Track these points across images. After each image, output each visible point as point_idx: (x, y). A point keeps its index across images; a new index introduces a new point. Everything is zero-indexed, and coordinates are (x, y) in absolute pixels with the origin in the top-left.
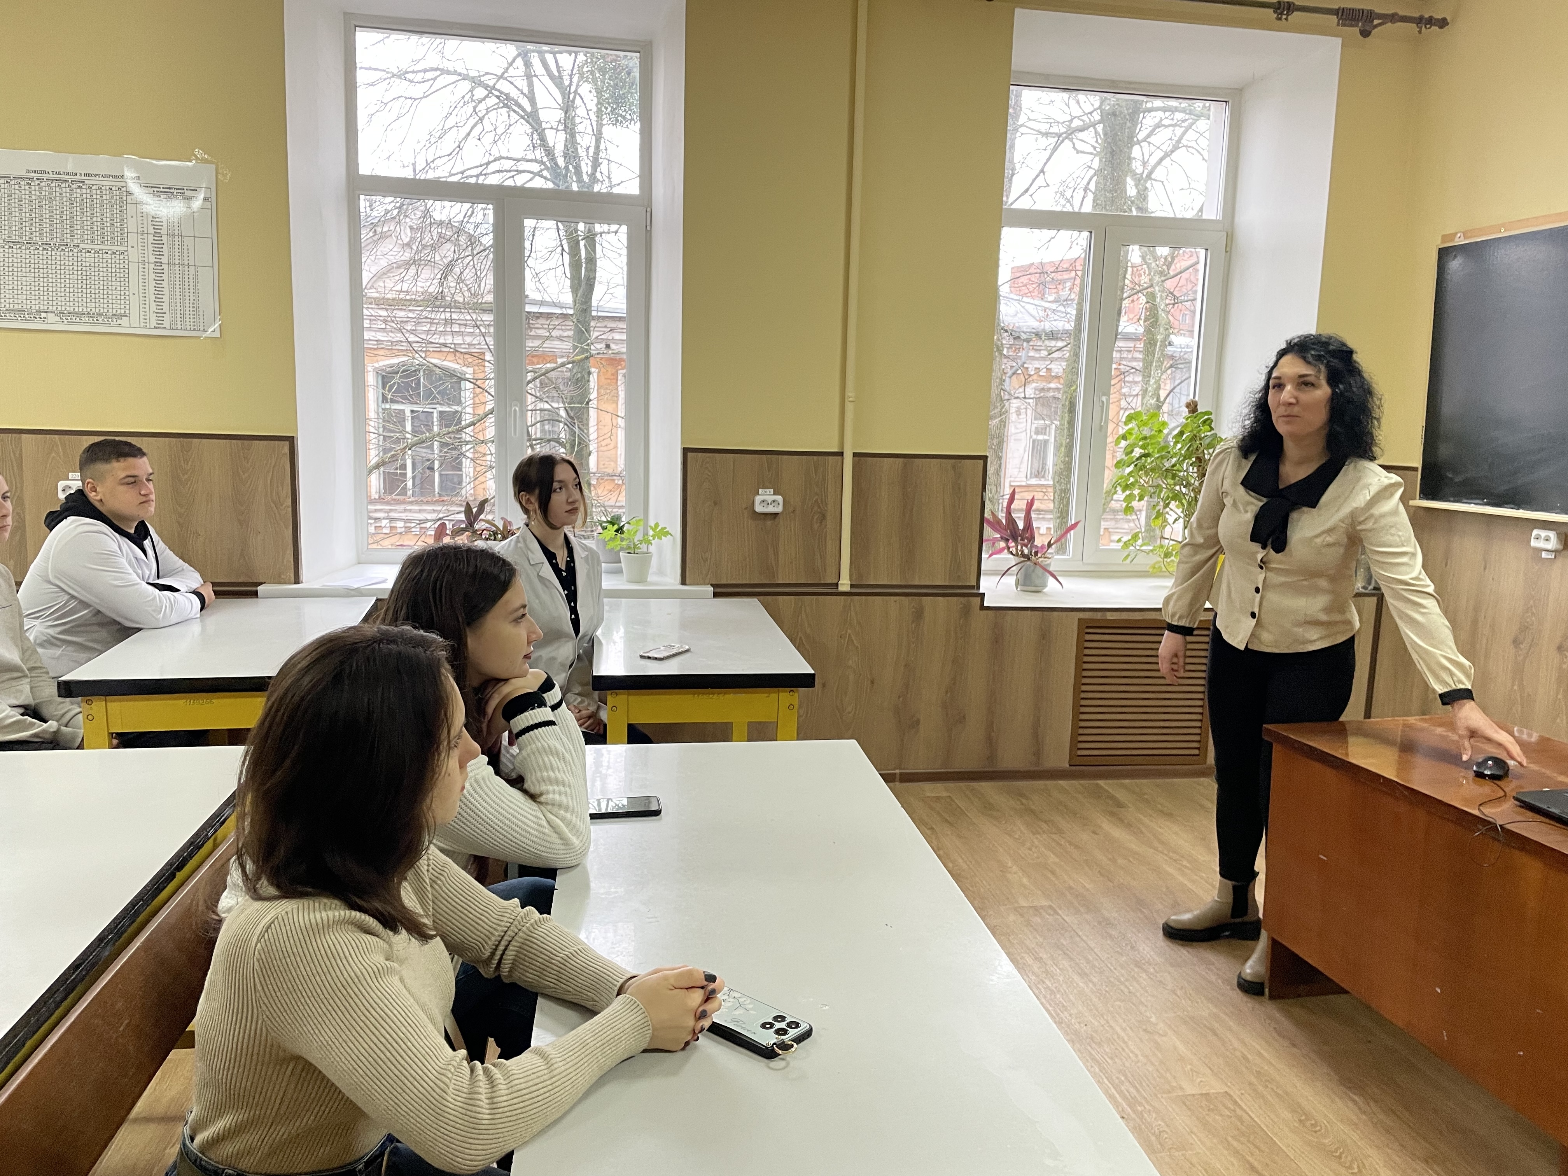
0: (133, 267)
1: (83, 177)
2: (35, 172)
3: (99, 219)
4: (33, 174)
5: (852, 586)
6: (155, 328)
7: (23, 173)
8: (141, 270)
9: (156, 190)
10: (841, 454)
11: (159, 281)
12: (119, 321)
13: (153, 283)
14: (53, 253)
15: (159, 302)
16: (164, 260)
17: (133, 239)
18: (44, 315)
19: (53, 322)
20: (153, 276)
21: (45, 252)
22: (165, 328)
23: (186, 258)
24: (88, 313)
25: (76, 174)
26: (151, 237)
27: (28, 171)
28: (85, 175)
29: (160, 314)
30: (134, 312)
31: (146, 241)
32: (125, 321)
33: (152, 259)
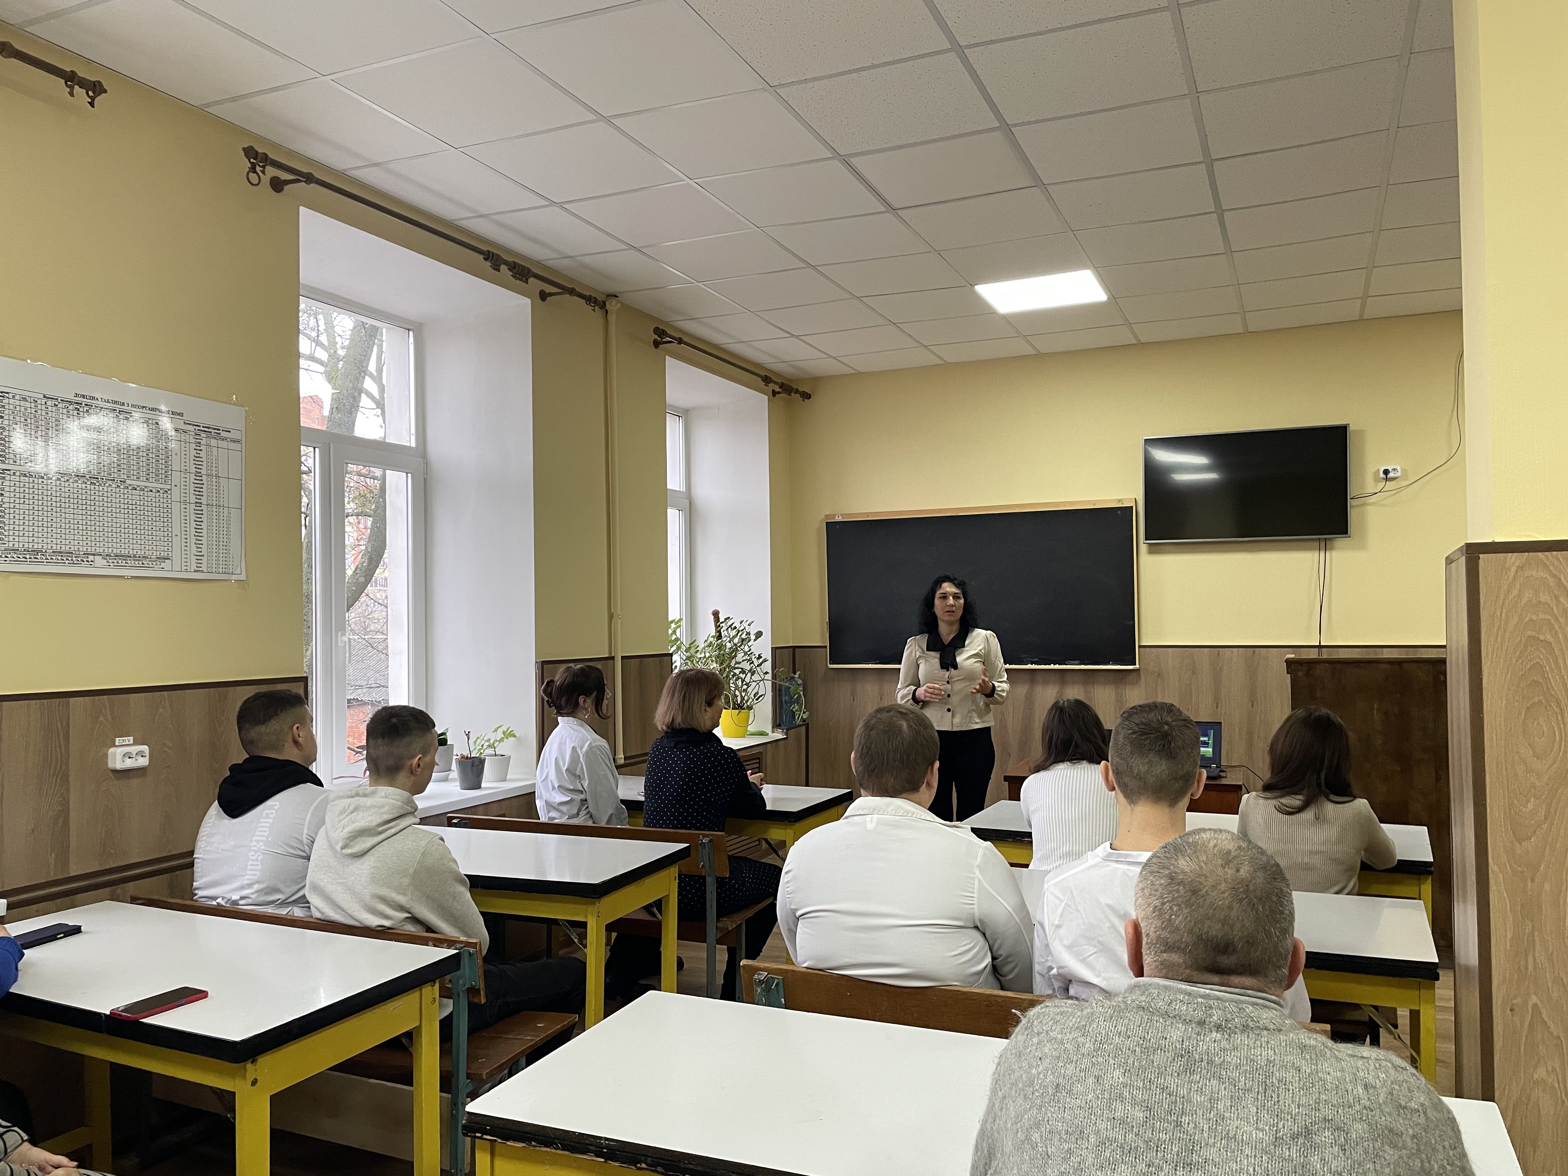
0: (176, 507)
1: (130, 408)
2: (83, 396)
3: (145, 454)
4: (82, 399)
6: (195, 571)
7: (71, 397)
8: (183, 510)
9: (197, 428)
10: (613, 658)
11: (198, 522)
12: (163, 565)
13: (193, 524)
14: (101, 488)
15: (199, 546)
16: (204, 500)
17: (176, 477)
18: (91, 558)
19: (100, 566)
20: (193, 517)
21: (92, 487)
22: (202, 571)
23: (222, 499)
24: (135, 556)
25: (123, 404)
26: (193, 476)
27: (77, 395)
28: (132, 406)
29: (199, 556)
30: (176, 555)
31: (187, 480)
32: (167, 564)
33: (193, 500)
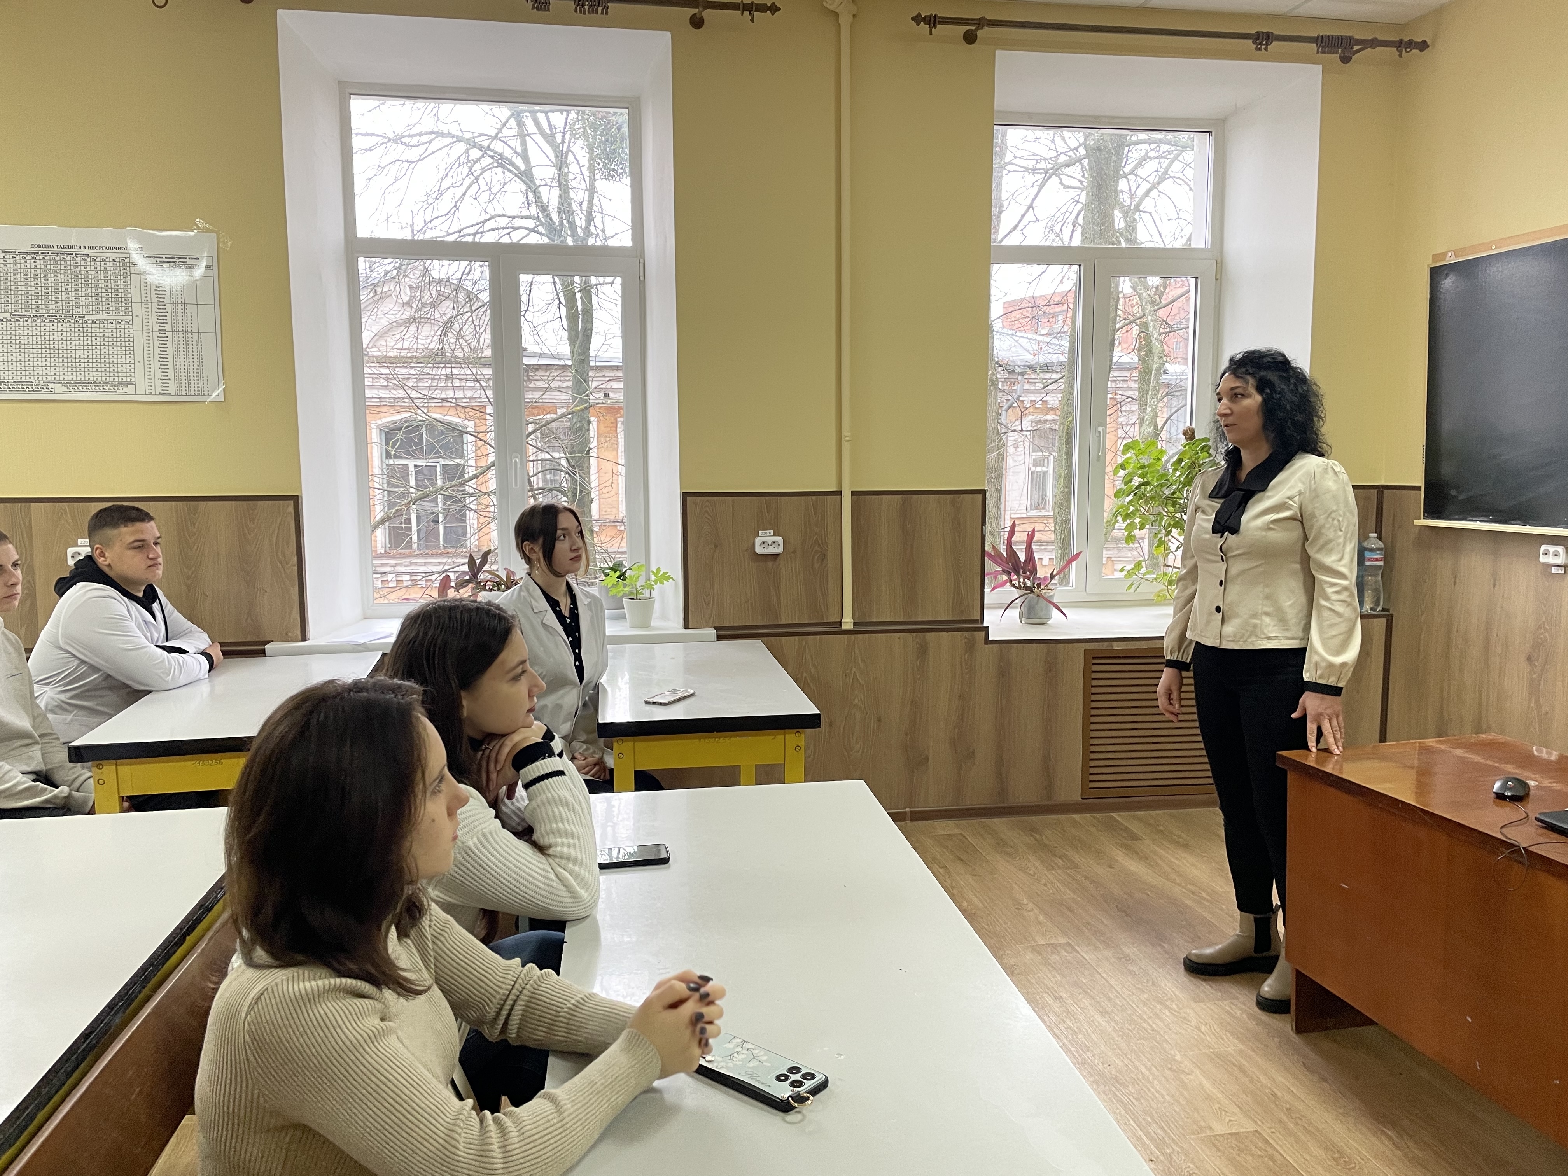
0: (138, 336)
1: (87, 250)
2: (40, 246)
3: (103, 290)
4: (38, 249)
5: (855, 624)
6: (161, 394)
7: (29, 248)
8: (145, 338)
9: (159, 260)
10: (839, 493)
11: (163, 348)
12: (125, 389)
13: (157, 351)
14: (59, 325)
15: (164, 370)
16: (168, 327)
17: (137, 309)
18: (51, 385)
19: (60, 392)
20: (157, 344)
21: (51, 324)
22: (170, 394)
23: (189, 325)
24: (95, 382)
25: (80, 247)
26: (155, 306)
27: (33, 246)
28: (89, 248)
29: (165, 381)
30: (140, 380)
31: (149, 310)
32: (130, 389)
33: (156, 327)
